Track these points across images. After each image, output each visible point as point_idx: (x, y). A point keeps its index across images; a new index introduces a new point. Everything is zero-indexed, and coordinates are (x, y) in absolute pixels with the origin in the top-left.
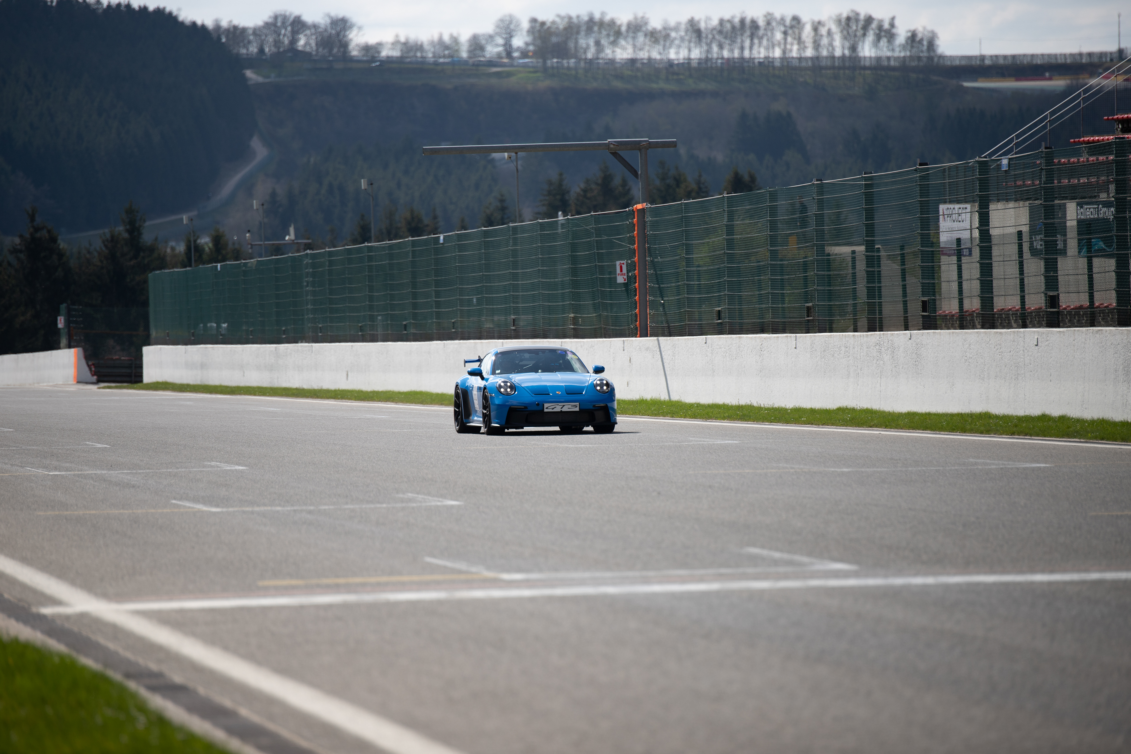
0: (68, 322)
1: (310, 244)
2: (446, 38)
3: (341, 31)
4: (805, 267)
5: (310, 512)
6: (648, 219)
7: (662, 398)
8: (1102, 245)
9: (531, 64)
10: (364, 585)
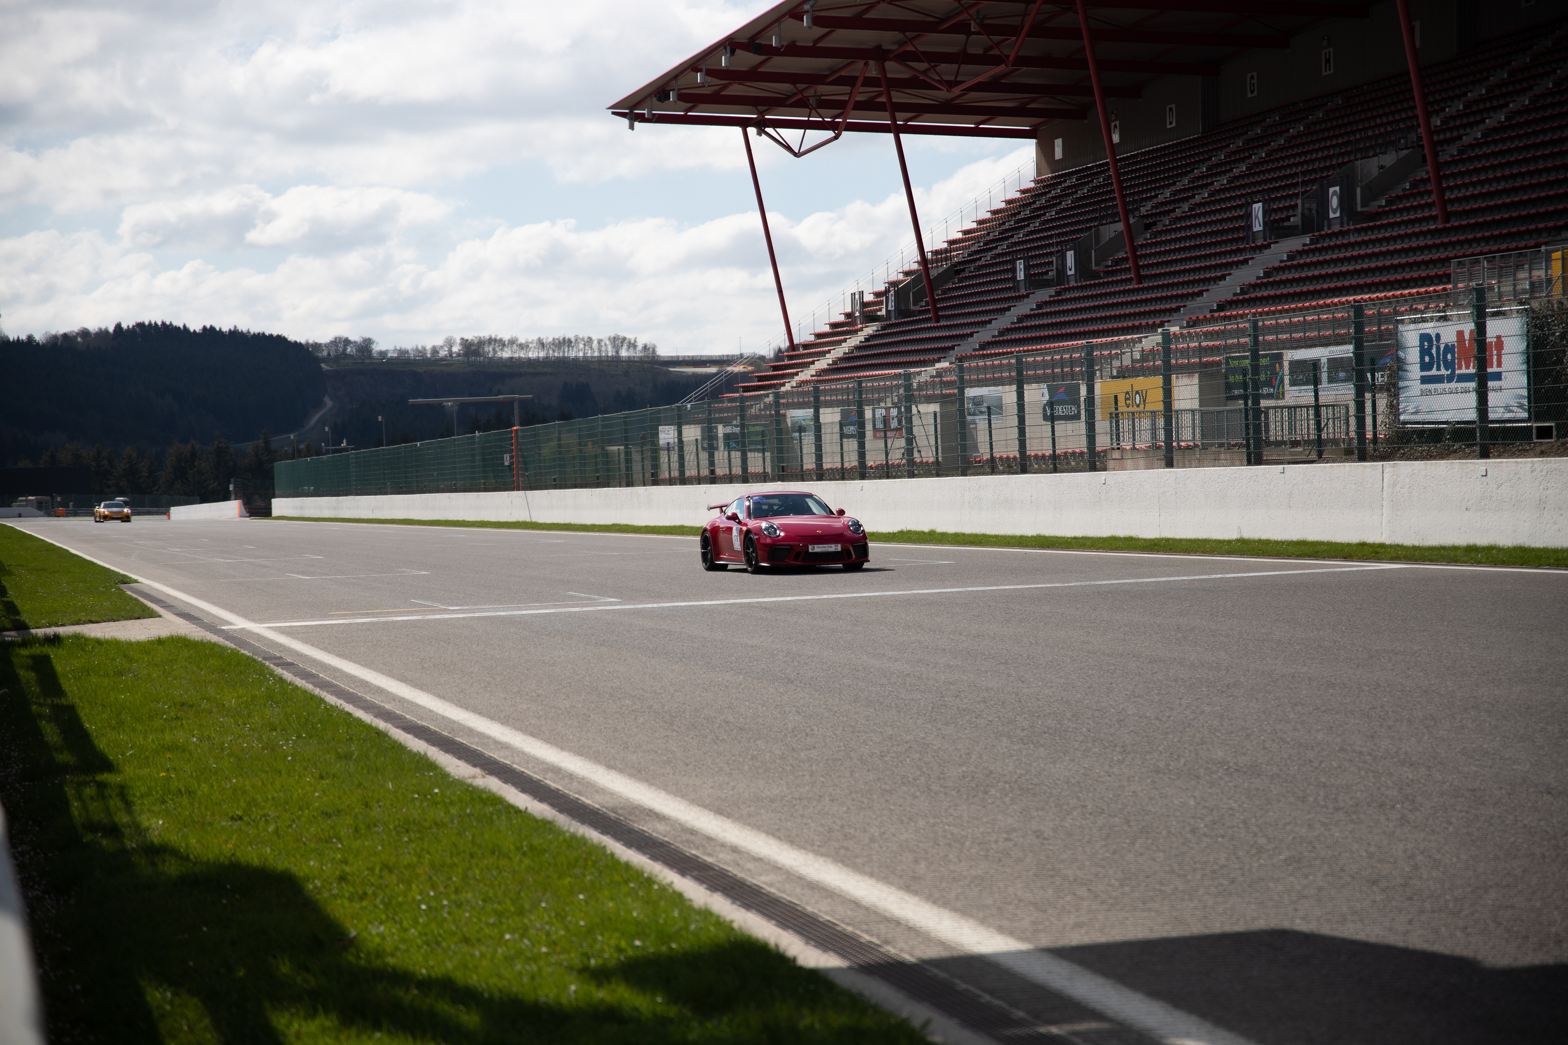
0: (235, 487)
1: (353, 448)
2: (420, 347)
3: (368, 345)
4: (596, 456)
5: (354, 578)
6: (520, 434)
7: (527, 521)
8: (734, 445)
9: (461, 360)
10: (381, 613)
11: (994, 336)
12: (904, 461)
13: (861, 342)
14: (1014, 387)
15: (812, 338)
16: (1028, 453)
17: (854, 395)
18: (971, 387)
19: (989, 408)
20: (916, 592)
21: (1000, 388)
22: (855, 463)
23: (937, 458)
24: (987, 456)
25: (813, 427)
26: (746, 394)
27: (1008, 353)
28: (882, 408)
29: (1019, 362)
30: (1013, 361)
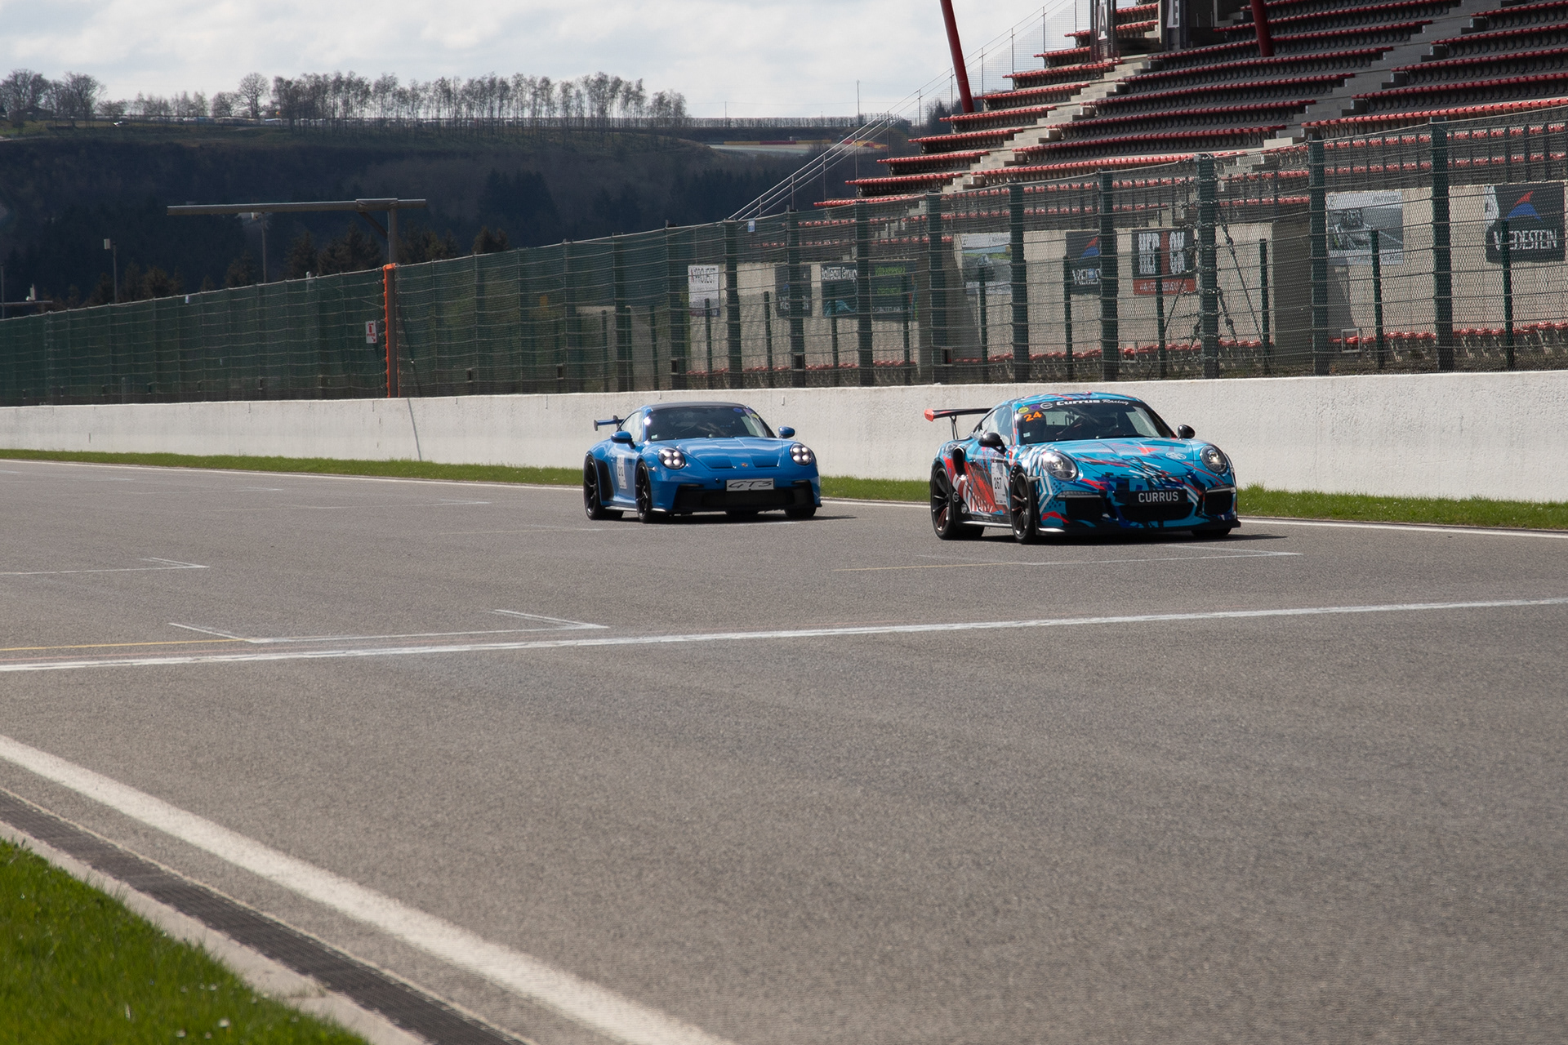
1: (51, 304)
2: (191, 97)
3: (82, 90)
4: (557, 327)
5: (52, 577)
6: (398, 279)
7: (413, 459)
8: (845, 306)
9: (277, 124)
10: (108, 650)
11: (1385, 85)
12: (1198, 342)
13: (1110, 94)
14: (1428, 191)
15: (1008, 86)
16: (1456, 328)
17: (1095, 205)
18: (1337, 190)
19: (1375, 234)
20: (1221, 614)
21: (1398, 192)
22: (1098, 347)
23: (1267, 337)
24: (1370, 334)
25: (1010, 270)
26: (870, 200)
27: (1414, 120)
28: (1152, 231)
29: (1439, 139)
30: (1427, 136)
